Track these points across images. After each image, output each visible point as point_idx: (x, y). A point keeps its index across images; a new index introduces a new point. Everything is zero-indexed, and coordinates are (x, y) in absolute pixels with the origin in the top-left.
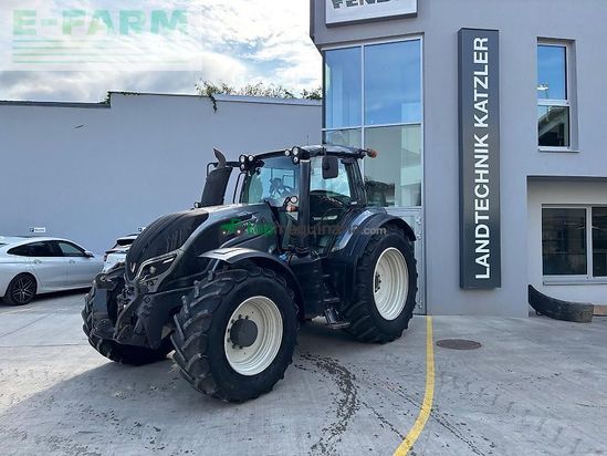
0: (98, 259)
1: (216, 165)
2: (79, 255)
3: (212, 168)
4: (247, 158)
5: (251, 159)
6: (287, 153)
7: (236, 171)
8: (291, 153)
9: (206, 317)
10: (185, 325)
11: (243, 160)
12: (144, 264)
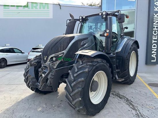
0: (26, 54)
1: (70, 20)
2: (20, 53)
3: (68, 21)
4: (82, 17)
5: (84, 17)
6: (100, 14)
7: (78, 22)
8: (102, 14)
9: (83, 81)
10: (72, 85)
11: (81, 18)
12: (50, 57)
